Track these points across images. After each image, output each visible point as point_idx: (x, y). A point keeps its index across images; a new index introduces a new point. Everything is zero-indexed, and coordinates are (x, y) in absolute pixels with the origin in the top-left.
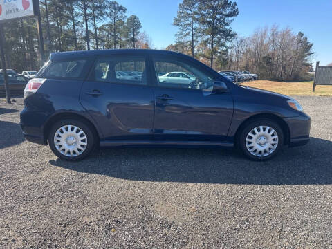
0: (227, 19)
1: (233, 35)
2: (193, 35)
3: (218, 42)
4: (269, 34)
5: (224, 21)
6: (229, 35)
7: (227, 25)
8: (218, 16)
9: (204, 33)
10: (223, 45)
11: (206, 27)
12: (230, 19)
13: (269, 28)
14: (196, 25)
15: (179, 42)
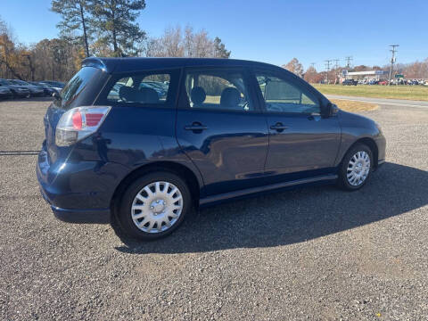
0: (131, 11)
1: (141, 35)
2: (85, 28)
3: (123, 42)
4: (184, 37)
5: (128, 14)
6: (136, 33)
7: (132, 19)
8: (119, 6)
9: (103, 27)
10: (130, 46)
11: (103, 18)
12: (135, 12)
13: (183, 30)
14: (87, 15)
15: (65, 37)
